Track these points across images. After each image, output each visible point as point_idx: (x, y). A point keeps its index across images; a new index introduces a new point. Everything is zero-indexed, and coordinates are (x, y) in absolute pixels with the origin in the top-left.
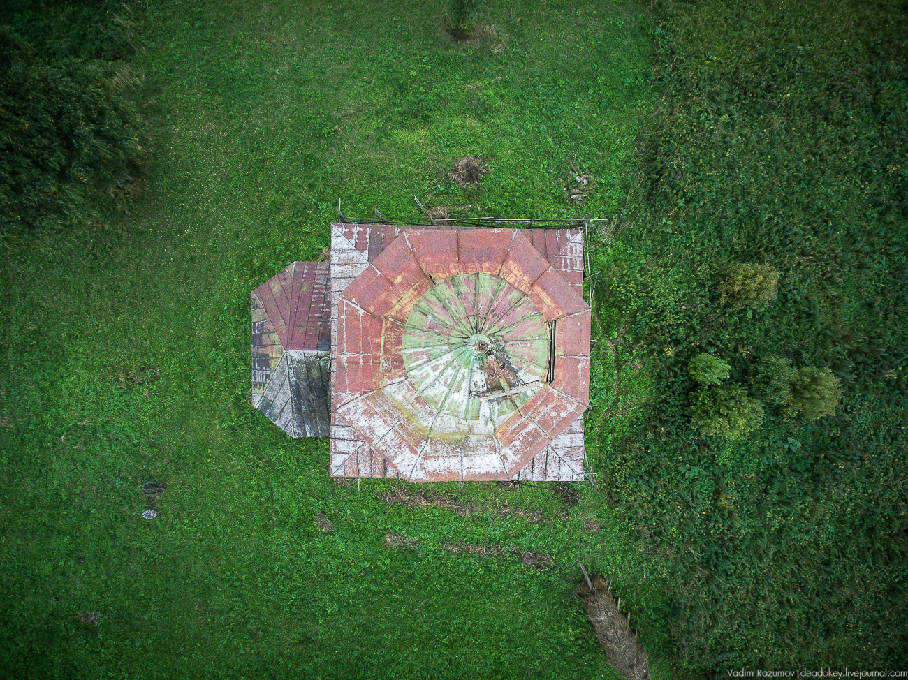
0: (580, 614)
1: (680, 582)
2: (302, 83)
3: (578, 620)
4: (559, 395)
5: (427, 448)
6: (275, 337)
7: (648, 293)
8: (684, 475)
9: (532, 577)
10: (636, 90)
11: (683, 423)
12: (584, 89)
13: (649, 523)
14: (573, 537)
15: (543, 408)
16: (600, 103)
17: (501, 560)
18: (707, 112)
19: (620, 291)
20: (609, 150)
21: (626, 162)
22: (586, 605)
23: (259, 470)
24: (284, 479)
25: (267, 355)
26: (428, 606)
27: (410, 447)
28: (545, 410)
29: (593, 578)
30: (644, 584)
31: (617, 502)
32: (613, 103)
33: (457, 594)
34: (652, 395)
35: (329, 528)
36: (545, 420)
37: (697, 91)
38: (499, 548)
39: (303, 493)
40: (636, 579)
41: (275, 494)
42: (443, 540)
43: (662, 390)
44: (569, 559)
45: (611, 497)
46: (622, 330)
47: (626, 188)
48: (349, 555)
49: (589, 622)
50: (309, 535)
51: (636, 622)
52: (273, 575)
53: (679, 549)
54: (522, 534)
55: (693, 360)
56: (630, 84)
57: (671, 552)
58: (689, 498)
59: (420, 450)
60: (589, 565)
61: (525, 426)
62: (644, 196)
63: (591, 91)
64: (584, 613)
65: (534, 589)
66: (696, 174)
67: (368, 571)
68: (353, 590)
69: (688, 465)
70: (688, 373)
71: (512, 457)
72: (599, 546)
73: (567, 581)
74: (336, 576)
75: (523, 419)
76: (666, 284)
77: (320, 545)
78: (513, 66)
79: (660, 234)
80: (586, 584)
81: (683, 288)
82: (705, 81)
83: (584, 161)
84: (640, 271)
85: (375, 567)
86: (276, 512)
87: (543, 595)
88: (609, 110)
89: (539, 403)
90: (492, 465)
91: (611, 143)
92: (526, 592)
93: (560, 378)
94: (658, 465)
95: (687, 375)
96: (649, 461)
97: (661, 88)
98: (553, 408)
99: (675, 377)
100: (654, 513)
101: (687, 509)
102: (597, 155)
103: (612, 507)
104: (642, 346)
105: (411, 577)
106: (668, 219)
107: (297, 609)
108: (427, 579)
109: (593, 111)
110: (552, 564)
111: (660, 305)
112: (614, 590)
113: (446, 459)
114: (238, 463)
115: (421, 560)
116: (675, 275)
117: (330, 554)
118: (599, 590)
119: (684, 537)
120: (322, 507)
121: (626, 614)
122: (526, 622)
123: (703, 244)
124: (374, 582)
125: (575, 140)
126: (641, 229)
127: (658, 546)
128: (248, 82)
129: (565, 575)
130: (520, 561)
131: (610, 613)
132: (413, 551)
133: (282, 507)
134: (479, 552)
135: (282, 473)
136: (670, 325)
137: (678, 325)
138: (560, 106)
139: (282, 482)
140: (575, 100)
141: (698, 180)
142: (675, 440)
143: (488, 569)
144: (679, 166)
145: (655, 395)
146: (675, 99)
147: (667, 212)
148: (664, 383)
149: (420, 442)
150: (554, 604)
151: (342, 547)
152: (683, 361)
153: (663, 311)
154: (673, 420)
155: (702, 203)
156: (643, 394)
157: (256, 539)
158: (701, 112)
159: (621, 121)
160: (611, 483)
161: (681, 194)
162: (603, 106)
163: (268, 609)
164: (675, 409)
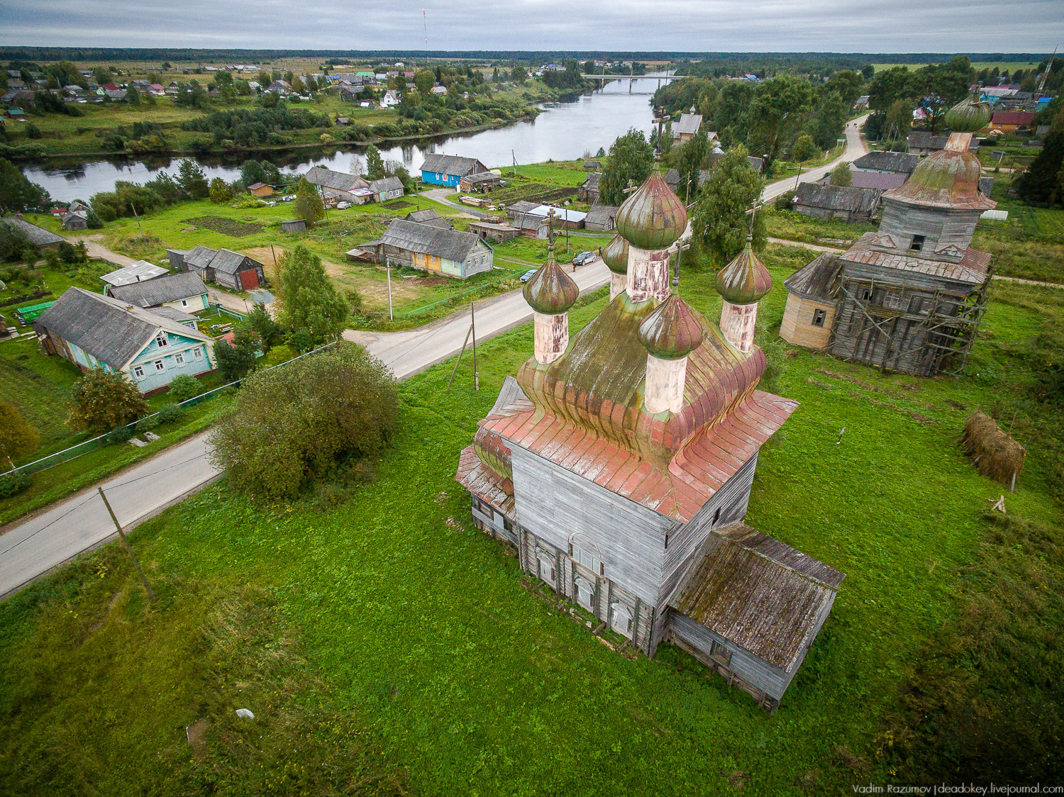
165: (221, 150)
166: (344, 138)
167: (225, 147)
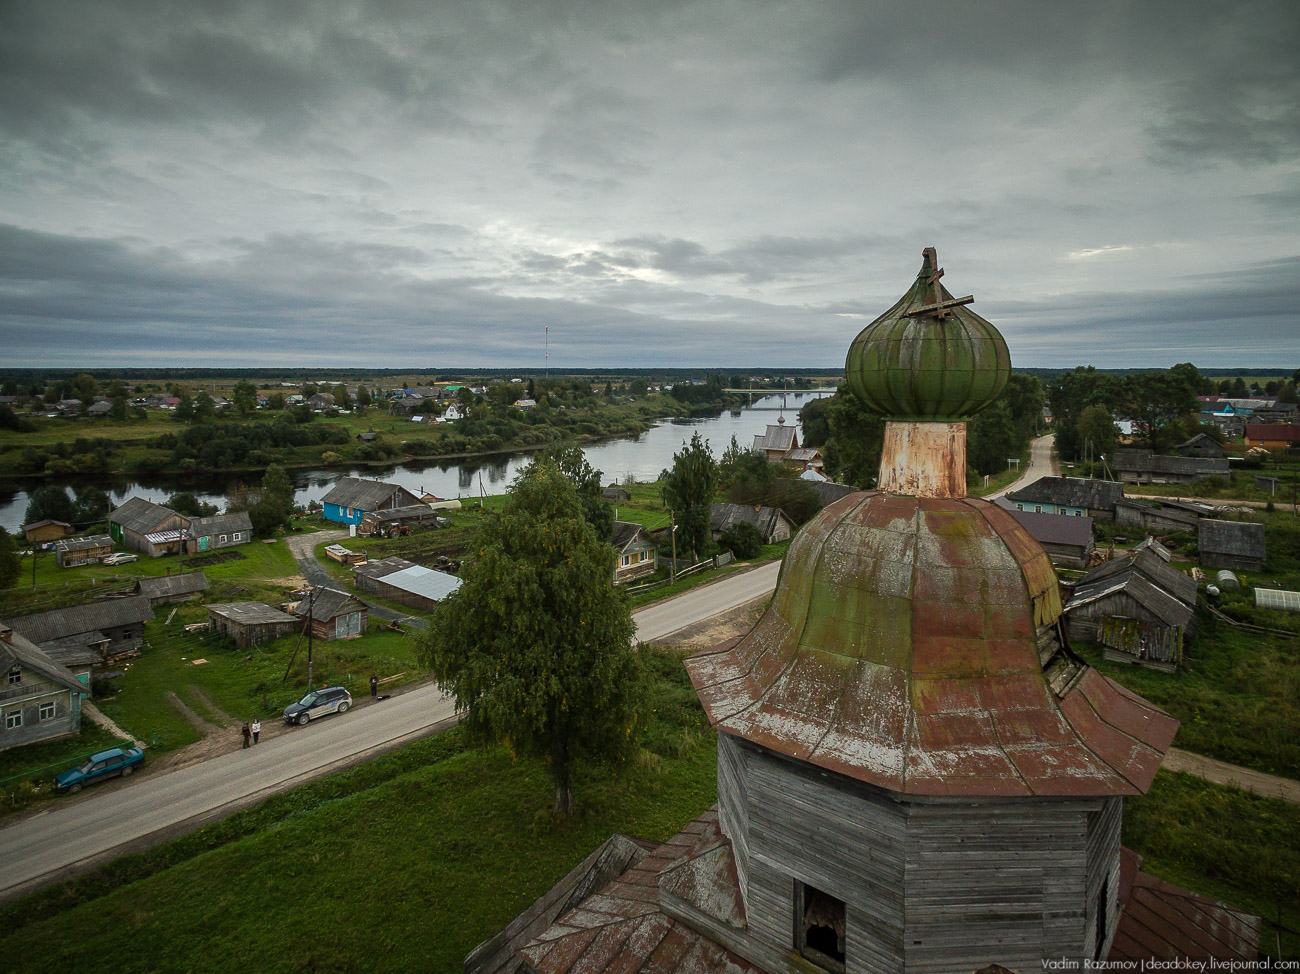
71: (928, 766)
90: (879, 762)
113: (801, 723)
165: (176, 472)
166: (357, 458)
167: (182, 468)
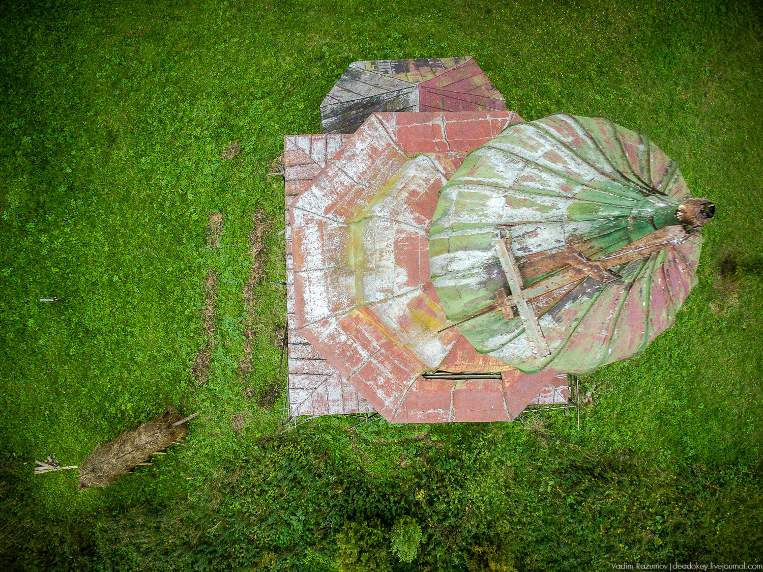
0: (148, 414)
1: (184, 515)
2: (670, 114)
3: (142, 412)
4: (405, 386)
5: (335, 224)
6: (430, 76)
7: (480, 470)
8: (294, 514)
9: (184, 363)
10: (680, 448)
11: (347, 512)
12: (678, 396)
13: (244, 481)
14: (226, 404)
15: (389, 367)
16: (665, 413)
17: (198, 332)
18: (664, 522)
19: (480, 441)
20: (618, 423)
21: (607, 441)
22: (156, 420)
23: (281, 84)
24: (273, 110)
25: (408, 71)
26: (150, 260)
27: (334, 205)
28: (386, 371)
29: (185, 426)
30: (180, 477)
31: (263, 447)
32: (666, 425)
33: (164, 288)
34: (375, 478)
35: (226, 157)
36: (373, 370)
37: (684, 511)
38: (212, 330)
39: (260, 130)
40: (185, 469)
41: (258, 101)
42: (218, 273)
43: (380, 489)
44: (203, 400)
45: (268, 441)
46: (440, 445)
47: (582, 442)
48: (200, 178)
49: (140, 423)
50: (218, 137)
51: (142, 472)
52: (177, 103)
53: (218, 512)
54: (227, 351)
55: (414, 520)
56: (686, 442)
57: (215, 504)
58: (270, 520)
59: (331, 217)
60: (198, 421)
61: (366, 346)
62: (574, 461)
63: (677, 403)
64: (149, 419)
65: (172, 367)
66: (600, 513)
67: (183, 196)
68: (164, 183)
69: (303, 518)
70: (400, 515)
71: (326, 331)
72: (218, 430)
73: (181, 399)
74: (178, 165)
75: (375, 344)
76: (489, 488)
77: (208, 148)
78: (697, 323)
79: (538, 480)
80: (179, 420)
81: (485, 506)
82: (695, 519)
83: (606, 398)
84: (500, 461)
85: (188, 204)
86: (239, 104)
87: (167, 375)
88: (658, 422)
89: (396, 362)
90: (314, 307)
91: (626, 425)
92: (168, 358)
93: (427, 387)
94: (303, 488)
95: (397, 514)
96: (306, 479)
97: (684, 474)
98: (387, 380)
99: (394, 502)
100: (254, 486)
101: (259, 520)
102: (613, 411)
103: (259, 442)
104: (424, 466)
105: (179, 241)
106: (553, 487)
107: (143, 128)
108: (178, 257)
109: (656, 406)
110: (198, 383)
111: (468, 483)
112: (173, 448)
113: (320, 251)
114: (287, 63)
115: (197, 250)
116: (498, 496)
117: (199, 159)
118: (173, 434)
119: (230, 517)
120: (247, 149)
121: (149, 461)
122: (138, 359)
123: (530, 524)
124: (173, 205)
125: (627, 389)
126: (542, 460)
127: (219, 490)
128: (667, 60)
129: (188, 397)
130: (199, 351)
131: (148, 446)
132: (205, 243)
133: (245, 108)
134: (207, 309)
135: (280, 108)
136: (448, 495)
137: (448, 503)
138: (660, 372)
139: (271, 108)
140: (667, 386)
141: (593, 516)
142: (328, 504)
143: (190, 319)
144: (608, 496)
145: (374, 481)
146: (674, 488)
147: (560, 485)
148: (389, 491)
149: (341, 215)
150: (157, 387)
151: (207, 170)
152: (412, 511)
153: (461, 487)
154: (350, 501)
155: (571, 520)
156: (375, 470)
157: (211, 84)
158: (663, 516)
159: (647, 434)
160: (282, 441)
161: (579, 499)
162: (662, 416)
163: (143, 99)
164: (361, 503)
